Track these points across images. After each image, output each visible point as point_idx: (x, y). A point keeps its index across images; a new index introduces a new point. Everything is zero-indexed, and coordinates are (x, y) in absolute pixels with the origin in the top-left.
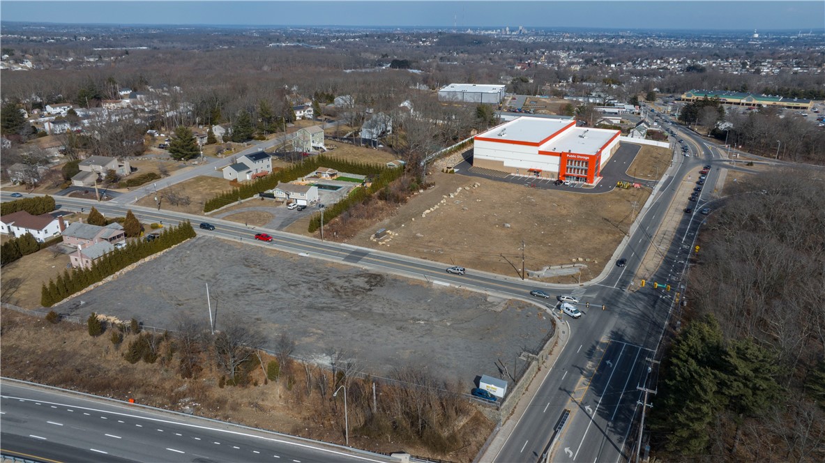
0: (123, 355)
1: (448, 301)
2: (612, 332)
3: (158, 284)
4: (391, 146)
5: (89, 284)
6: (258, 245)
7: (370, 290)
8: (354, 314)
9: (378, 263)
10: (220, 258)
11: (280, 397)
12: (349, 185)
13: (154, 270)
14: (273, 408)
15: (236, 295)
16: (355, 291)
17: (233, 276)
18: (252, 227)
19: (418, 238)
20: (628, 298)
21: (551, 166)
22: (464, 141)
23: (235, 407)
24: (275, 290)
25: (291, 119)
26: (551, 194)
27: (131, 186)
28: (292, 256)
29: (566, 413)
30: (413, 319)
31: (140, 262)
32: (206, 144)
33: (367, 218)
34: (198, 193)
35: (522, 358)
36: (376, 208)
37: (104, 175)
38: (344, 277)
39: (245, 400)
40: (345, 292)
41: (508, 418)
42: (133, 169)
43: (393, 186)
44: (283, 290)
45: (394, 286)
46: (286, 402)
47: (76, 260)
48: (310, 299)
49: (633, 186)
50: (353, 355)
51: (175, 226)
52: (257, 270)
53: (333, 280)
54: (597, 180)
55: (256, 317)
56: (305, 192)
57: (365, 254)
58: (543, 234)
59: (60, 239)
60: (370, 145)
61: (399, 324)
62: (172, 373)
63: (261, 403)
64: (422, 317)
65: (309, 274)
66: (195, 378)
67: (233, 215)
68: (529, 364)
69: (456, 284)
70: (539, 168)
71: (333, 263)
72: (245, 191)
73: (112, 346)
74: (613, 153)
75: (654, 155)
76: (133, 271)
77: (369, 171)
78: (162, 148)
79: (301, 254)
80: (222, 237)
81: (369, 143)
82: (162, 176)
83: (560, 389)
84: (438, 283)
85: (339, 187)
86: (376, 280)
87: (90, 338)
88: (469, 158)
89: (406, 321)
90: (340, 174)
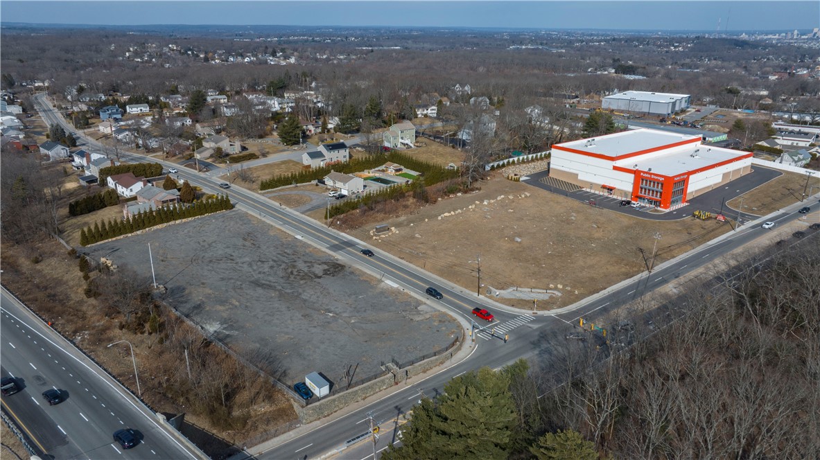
0: (85, 289)
1: (376, 302)
6: (272, 224)
7: (320, 277)
8: (282, 295)
9: (355, 255)
10: (232, 229)
11: (150, 347)
12: (402, 181)
13: (175, 231)
15: (211, 261)
16: (306, 276)
17: (225, 246)
18: (285, 207)
19: (414, 238)
21: (625, 184)
24: (243, 263)
26: (602, 215)
28: (289, 237)
30: (327, 310)
33: (386, 213)
34: (270, 173)
36: (402, 205)
38: (311, 262)
40: (297, 275)
41: (319, 419)
42: (244, 148)
44: (250, 264)
45: (344, 278)
46: (151, 352)
47: (126, 214)
48: (262, 276)
49: (716, 218)
50: (241, 328)
52: (249, 244)
53: (299, 263)
54: (677, 206)
55: (204, 281)
56: (347, 182)
57: (353, 245)
58: (548, 254)
59: (135, 198)
60: (459, 146)
61: (310, 312)
64: (337, 310)
65: (285, 255)
67: (279, 196)
71: (316, 249)
75: (791, 186)
77: (428, 169)
79: (298, 237)
82: (260, 157)
83: (397, 407)
85: (393, 182)
86: (335, 269)
89: (319, 310)
90: (405, 171)
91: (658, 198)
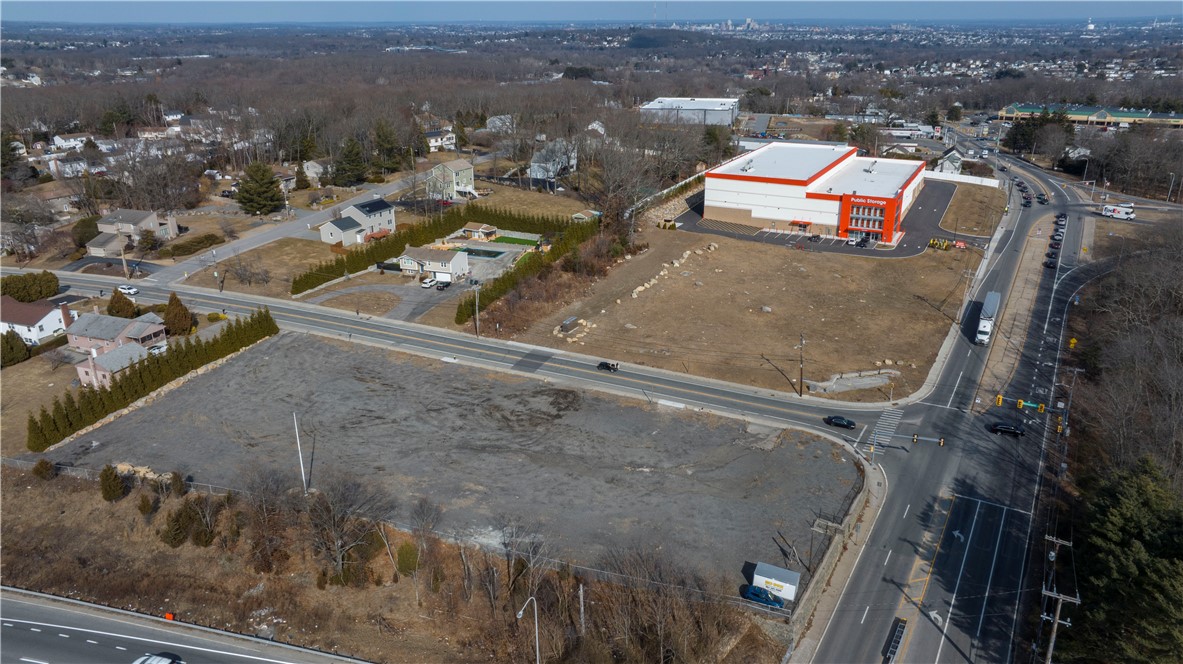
0: (158, 533)
1: (685, 435)
2: (956, 480)
3: (217, 410)
4: (576, 189)
5: (107, 413)
6: (377, 345)
7: (558, 416)
8: (534, 458)
9: (568, 372)
10: (317, 366)
11: (420, 605)
12: (517, 249)
13: (212, 389)
14: (409, 625)
15: (343, 427)
16: (535, 418)
17: (339, 397)
18: (367, 316)
19: (628, 331)
20: (974, 425)
21: (827, 215)
22: (687, 181)
23: (346, 623)
24: (405, 420)
25: (422, 150)
26: (829, 260)
27: (179, 255)
28: (431, 362)
29: (898, 626)
30: (631, 464)
31: (191, 375)
32: (294, 190)
33: (547, 300)
34: (283, 264)
35: (816, 529)
36: (559, 285)
37: (136, 238)
38: (516, 396)
39: (362, 611)
40: (518, 421)
41: (803, 635)
42: (182, 229)
43: (585, 250)
44: (419, 419)
45: (596, 409)
46: (431, 613)
47: (87, 373)
48: (463, 433)
49: (954, 246)
50: (539, 527)
51: (245, 317)
52: (376, 386)
53: (498, 400)
54: (897, 237)
55: (376, 464)
56: (449, 261)
57: (547, 357)
58: (824, 323)
59: (62, 340)
60: (545, 188)
61: (611, 473)
62: (239, 563)
63: (387, 615)
64: (645, 460)
65: (459, 392)
66: (277, 573)
67: (336, 298)
68: (830, 539)
69: (694, 404)
70: (806, 220)
71: (497, 372)
72: (355, 261)
73: (140, 518)
74: (916, 195)
75: (979, 197)
76: (179, 390)
77: (547, 228)
78: (227, 196)
79: (445, 359)
80: (321, 334)
81: (542, 185)
82: (227, 239)
83: (884, 579)
84: (666, 404)
85: (500, 253)
86: (566, 399)
87: (104, 504)
88: (697, 205)
89: (620, 467)
90: (501, 233)
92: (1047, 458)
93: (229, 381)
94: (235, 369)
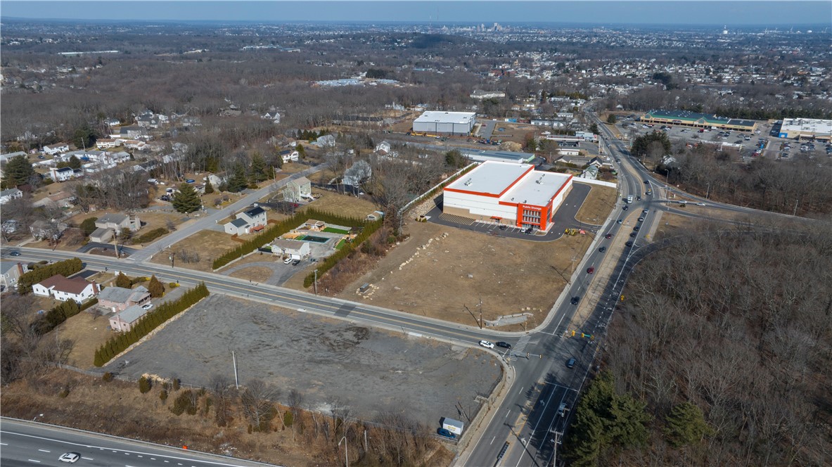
0: (169, 408)
1: (421, 352)
2: (548, 374)
3: (185, 342)
4: (370, 194)
5: (129, 345)
6: (263, 302)
7: (358, 343)
8: (346, 366)
9: (364, 316)
10: (232, 316)
11: (295, 440)
12: (339, 237)
13: (179, 329)
14: (291, 449)
15: (250, 351)
16: (346, 344)
17: (245, 334)
18: (255, 283)
19: (396, 291)
20: (563, 344)
21: (510, 214)
22: (435, 187)
23: (263, 448)
24: (281, 346)
25: (279, 164)
26: (508, 243)
27: (144, 242)
28: (293, 312)
29: (506, 444)
30: (393, 369)
31: (167, 322)
32: (204, 194)
33: (353, 272)
34: (205, 249)
35: (476, 401)
36: (359, 262)
37: (118, 232)
38: (337, 331)
39: (269, 443)
40: (338, 346)
41: (464, 450)
42: (143, 224)
43: (373, 238)
44: (288, 346)
45: (377, 339)
46: (300, 443)
47: (115, 323)
48: (310, 353)
49: (579, 232)
50: (348, 402)
51: (193, 286)
52: (265, 327)
53: (328, 334)
54: (550, 225)
55: (269, 371)
56: (299, 249)
57: (352, 308)
58: (500, 284)
59: (94, 301)
60: (352, 193)
61: (382, 374)
62: (211, 423)
63: (280, 445)
64: (399, 367)
65: (307, 329)
66: (229, 427)
67: (238, 271)
68: (481, 405)
69: (427, 335)
70: (499, 216)
71: (327, 318)
72: (247, 247)
73: (160, 401)
74: (566, 196)
75: (602, 196)
76: (162, 330)
77: (356, 225)
78: (166, 200)
79: (300, 310)
80: (232, 295)
81: (351, 190)
82: (170, 231)
83: (505, 424)
84: (414, 335)
85: (327, 239)
86: (362, 333)
87: (140, 395)
88: (440, 204)
89: (387, 371)
90: (327, 225)
91: (537, 223)
92: (595, 362)
93: (188, 325)
94: (190, 318)
